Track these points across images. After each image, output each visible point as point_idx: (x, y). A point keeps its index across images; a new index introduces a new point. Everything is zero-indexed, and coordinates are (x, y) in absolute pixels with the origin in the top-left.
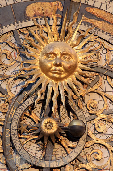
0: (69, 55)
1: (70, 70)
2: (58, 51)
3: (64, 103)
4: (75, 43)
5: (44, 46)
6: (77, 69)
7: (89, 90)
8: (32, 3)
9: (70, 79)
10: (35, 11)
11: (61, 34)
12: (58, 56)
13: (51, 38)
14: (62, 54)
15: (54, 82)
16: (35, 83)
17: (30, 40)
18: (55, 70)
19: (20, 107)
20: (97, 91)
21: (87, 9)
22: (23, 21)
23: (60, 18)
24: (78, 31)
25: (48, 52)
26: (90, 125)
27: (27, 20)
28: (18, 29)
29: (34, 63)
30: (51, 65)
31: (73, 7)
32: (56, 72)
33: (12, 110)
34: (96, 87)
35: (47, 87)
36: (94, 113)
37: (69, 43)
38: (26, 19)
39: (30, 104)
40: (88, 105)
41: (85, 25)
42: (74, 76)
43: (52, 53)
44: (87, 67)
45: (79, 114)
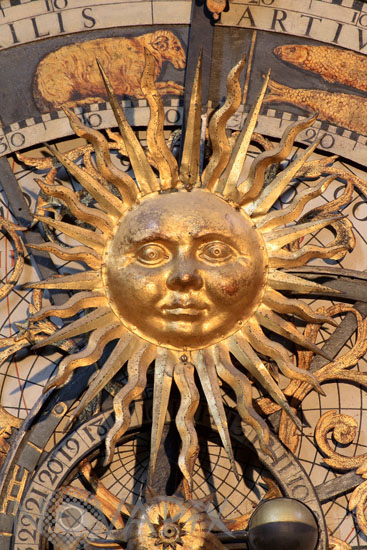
0: (227, 241)
1: (236, 300)
2: (178, 227)
3: (224, 435)
4: (244, 188)
5: (119, 215)
6: (262, 293)
7: (321, 373)
8: (58, 47)
9: (240, 333)
10: (73, 76)
11: (185, 160)
12: (184, 249)
13: (148, 178)
14: (197, 240)
15: (177, 353)
16: (100, 364)
17: (60, 195)
18: (176, 305)
19: (44, 467)
20: (351, 375)
21: (284, 51)
22: (30, 122)
23: (175, 96)
24: (253, 143)
25: (138, 237)
26: (335, 515)
27: (46, 117)
28: (13, 155)
29: (86, 284)
30: (158, 287)
31: (226, 47)
32: (180, 311)
33: (13, 482)
34: (346, 358)
35: (150, 377)
36: (349, 464)
37: (220, 191)
38: (40, 111)
39: (84, 449)
40: (319, 436)
41: (279, 115)
42: (253, 321)
43: (157, 238)
44: (304, 282)
45: (287, 475)
